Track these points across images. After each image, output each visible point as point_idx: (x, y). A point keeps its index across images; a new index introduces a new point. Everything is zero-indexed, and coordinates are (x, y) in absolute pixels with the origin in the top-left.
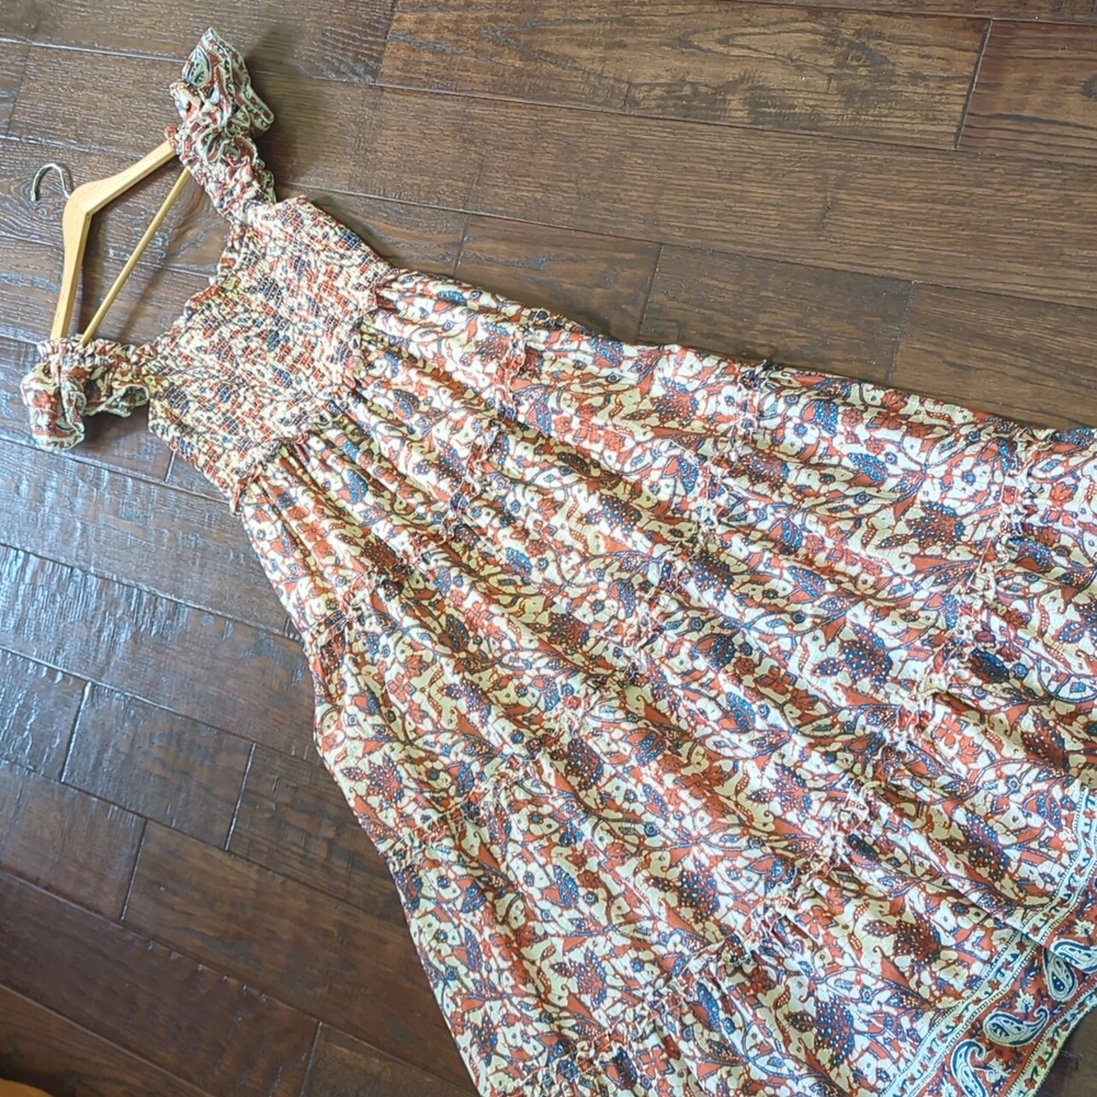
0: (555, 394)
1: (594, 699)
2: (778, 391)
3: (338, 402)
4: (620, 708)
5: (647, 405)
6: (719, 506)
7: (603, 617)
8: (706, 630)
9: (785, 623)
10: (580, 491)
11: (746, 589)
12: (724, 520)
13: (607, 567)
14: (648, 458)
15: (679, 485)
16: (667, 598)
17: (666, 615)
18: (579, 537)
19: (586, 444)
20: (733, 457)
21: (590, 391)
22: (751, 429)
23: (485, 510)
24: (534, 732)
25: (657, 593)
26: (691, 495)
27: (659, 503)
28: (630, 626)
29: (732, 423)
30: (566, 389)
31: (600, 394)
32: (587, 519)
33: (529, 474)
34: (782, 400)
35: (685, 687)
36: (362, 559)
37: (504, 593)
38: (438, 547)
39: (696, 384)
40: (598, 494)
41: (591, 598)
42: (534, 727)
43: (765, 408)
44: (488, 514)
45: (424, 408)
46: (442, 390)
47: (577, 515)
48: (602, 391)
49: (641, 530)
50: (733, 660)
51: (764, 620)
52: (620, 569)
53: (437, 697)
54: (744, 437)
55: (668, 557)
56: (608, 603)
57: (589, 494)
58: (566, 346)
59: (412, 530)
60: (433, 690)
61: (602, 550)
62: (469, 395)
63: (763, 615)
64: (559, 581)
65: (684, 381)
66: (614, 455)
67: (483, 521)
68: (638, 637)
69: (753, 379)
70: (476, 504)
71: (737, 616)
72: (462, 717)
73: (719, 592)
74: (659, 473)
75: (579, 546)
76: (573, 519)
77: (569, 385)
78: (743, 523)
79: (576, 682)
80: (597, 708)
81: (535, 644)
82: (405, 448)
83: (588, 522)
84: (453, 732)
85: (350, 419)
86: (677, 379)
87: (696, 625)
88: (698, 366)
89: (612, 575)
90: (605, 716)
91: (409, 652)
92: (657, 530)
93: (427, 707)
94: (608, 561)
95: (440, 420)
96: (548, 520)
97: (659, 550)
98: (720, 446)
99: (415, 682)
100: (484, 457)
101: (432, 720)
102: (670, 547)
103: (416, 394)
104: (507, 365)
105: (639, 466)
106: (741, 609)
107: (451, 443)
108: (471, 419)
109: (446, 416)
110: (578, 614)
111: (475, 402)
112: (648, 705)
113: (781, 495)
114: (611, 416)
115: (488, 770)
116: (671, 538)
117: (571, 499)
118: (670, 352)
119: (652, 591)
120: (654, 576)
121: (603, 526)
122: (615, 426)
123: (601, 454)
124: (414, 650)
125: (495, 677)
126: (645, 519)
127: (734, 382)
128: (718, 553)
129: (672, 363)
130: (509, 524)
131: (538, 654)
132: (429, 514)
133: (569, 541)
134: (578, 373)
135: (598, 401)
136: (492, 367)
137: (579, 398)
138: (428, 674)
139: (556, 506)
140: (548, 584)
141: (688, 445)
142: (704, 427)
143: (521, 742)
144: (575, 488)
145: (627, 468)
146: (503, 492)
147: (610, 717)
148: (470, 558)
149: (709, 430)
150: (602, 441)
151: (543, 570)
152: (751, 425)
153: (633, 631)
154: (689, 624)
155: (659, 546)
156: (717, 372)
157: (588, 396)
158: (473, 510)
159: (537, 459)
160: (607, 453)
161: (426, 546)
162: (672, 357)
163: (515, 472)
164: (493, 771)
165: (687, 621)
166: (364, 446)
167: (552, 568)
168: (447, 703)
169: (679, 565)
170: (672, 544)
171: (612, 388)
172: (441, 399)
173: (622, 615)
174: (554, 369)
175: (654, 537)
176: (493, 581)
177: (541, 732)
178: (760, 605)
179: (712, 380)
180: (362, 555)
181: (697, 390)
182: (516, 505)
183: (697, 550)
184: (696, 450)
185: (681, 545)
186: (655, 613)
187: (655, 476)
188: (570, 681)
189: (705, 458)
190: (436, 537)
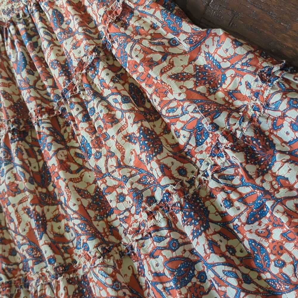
0: (131, 44)
1: (98, 262)
2: (285, 92)
3: (29, 8)
4: (111, 276)
5: (190, 70)
6: (216, 165)
7: (122, 206)
8: (179, 252)
9: (237, 277)
10: (129, 118)
11: (216, 238)
12: (216, 176)
13: (132, 176)
14: (179, 112)
15: (193, 139)
16: (161, 216)
17: (157, 228)
18: (121, 149)
19: (143, 85)
20: (239, 134)
21: (154, 48)
22: (258, 113)
23: (76, 106)
24: (65, 259)
25: (156, 209)
26: (199, 148)
27: (178, 144)
28: (136, 221)
29: (246, 102)
30: (139, 42)
31: (160, 52)
32: (129, 138)
33: (106, 92)
34: (286, 101)
35: (154, 284)
36: (8, 111)
37: (76, 163)
38: (48, 118)
39: (228, 64)
40: (139, 124)
41: (119, 190)
42: (66, 255)
43: (272, 101)
44: (78, 109)
45: (64, 26)
46: (75, 17)
47: (124, 133)
48: (163, 50)
49: (158, 161)
50: (189, 285)
51: (223, 267)
52: (139, 182)
53: (21, 212)
54: (251, 120)
55: (170, 189)
56: (128, 198)
57: (134, 122)
58: (146, 11)
59: (39, 102)
60: (20, 207)
61: (132, 164)
62: (92, 25)
63: (223, 264)
64: (104, 171)
65: (219, 60)
66: (158, 100)
67: (74, 113)
68: (137, 231)
69: (269, 75)
70: (73, 100)
71: (203, 254)
72: (31, 229)
73: (197, 231)
74: (183, 125)
75: (119, 155)
76: (121, 135)
77: (142, 39)
78: (229, 182)
79: (91, 244)
80: (98, 268)
81: (76, 208)
82: (49, 49)
83: (130, 141)
84: (24, 237)
85: (32, 20)
86: (216, 57)
87: (173, 245)
88: (231, 52)
89: (132, 184)
90: (100, 277)
91: (12, 180)
92: (169, 165)
93: (13, 216)
94: (134, 172)
95: (70, 37)
96: (106, 129)
97: (165, 181)
98: (231, 121)
99: (11, 198)
100: (84, 71)
101: (15, 225)
102: (173, 181)
103: (64, 15)
104: (110, 12)
105: (171, 114)
106: (208, 251)
107: (71, 54)
108: (85, 42)
109: (73, 35)
110: (109, 197)
111: (93, 31)
112: (134, 275)
113: (263, 181)
114: (162, 73)
115: (37, 268)
116: (176, 174)
117: (124, 120)
118: (216, 35)
119: (154, 205)
120: (158, 195)
121: (137, 147)
122: (162, 81)
123: (151, 95)
124: (16, 179)
125: (57, 212)
126: (163, 155)
127: (254, 73)
128: (206, 199)
129: (216, 43)
130: (87, 121)
131: (76, 216)
132: (52, 95)
133: (114, 149)
134: (152, 31)
135: (157, 57)
136: (102, 11)
137: (146, 51)
138: (19, 197)
139: (114, 121)
140: (97, 170)
141: (207, 114)
142: (224, 99)
143: (53, 265)
144: (127, 114)
145: (164, 112)
146: (89, 98)
147: (103, 279)
148: (65, 131)
149: (227, 102)
150: (154, 87)
151: (97, 159)
152: (259, 110)
153: (135, 225)
154: (169, 243)
155: (166, 178)
156: (244, 61)
157: (151, 51)
158: (71, 103)
159: (111, 85)
160: (154, 97)
161: (41, 116)
162: (216, 39)
163: (99, 88)
164: (38, 270)
165: (168, 239)
166: (34, 39)
167: (102, 160)
168: (25, 218)
169: (175, 198)
170: (176, 180)
171: (171, 50)
172: (74, 23)
173: (133, 211)
174: (137, 24)
175: (165, 169)
176: (72, 151)
177: (69, 261)
178: (222, 255)
179: (238, 66)
180: (9, 108)
181: (228, 68)
182: (93, 110)
183: (191, 191)
184: (212, 119)
185: (182, 184)
186: (150, 223)
187: (179, 125)
188: (88, 242)
189: (216, 127)
190: (50, 111)
